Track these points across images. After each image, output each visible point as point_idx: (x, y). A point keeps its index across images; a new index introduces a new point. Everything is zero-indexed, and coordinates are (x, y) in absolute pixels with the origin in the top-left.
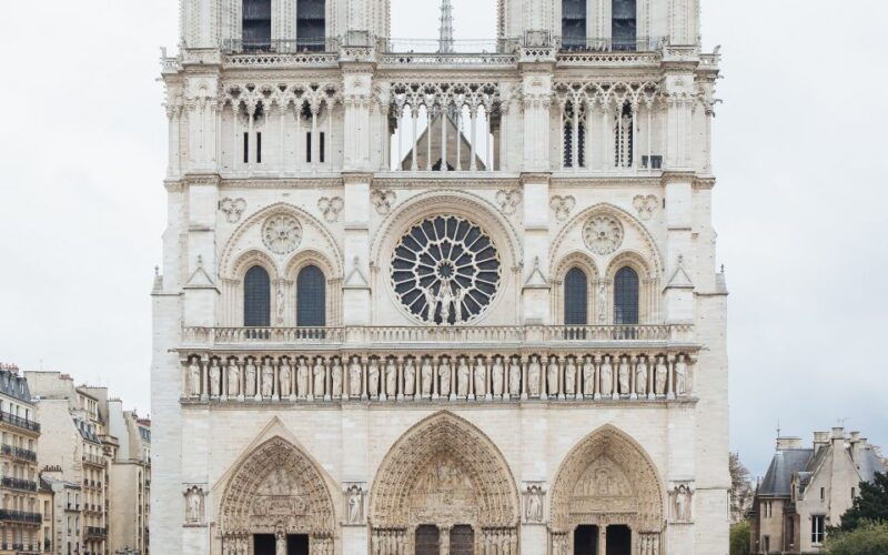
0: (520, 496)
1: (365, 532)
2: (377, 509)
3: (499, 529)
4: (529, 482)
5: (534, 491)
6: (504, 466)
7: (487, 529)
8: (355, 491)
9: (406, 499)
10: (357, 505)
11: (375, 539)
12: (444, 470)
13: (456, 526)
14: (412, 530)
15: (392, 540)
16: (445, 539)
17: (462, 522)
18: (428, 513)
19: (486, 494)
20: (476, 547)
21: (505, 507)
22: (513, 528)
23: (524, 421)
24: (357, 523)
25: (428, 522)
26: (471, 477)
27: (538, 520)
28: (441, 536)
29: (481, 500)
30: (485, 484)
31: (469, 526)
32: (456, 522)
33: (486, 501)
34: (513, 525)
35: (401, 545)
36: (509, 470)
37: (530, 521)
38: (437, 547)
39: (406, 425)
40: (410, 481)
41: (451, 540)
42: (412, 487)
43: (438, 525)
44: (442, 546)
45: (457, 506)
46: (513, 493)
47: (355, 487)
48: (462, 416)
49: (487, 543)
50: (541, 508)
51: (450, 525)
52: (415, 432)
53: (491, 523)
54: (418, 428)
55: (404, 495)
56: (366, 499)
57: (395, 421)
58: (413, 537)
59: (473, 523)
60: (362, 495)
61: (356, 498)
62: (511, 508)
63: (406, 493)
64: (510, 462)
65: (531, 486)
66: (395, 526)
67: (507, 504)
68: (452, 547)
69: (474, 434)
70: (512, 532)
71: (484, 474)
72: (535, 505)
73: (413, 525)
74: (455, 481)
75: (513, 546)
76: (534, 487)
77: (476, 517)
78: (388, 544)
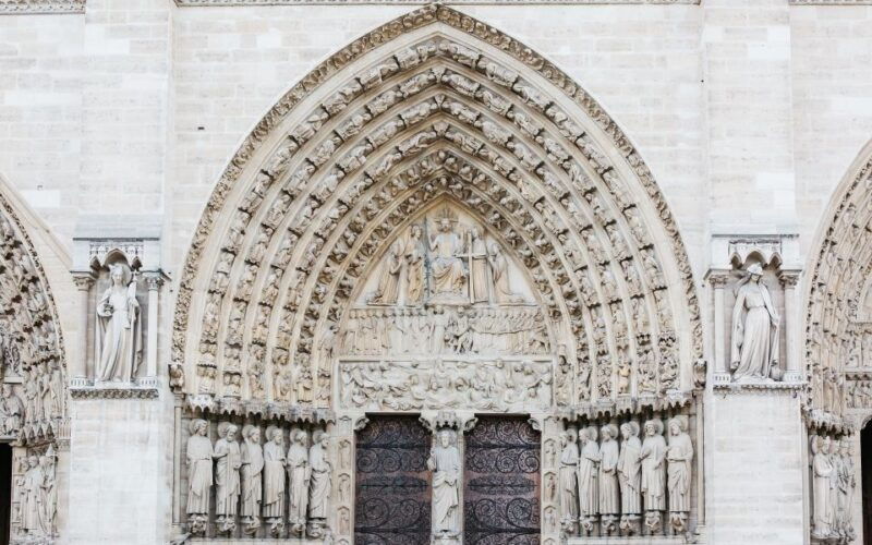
0: (703, 292)
1: (155, 421)
2: (209, 342)
3: (626, 417)
4: (736, 239)
5: (755, 268)
6: (640, 196)
7: (582, 422)
8: (117, 270)
9: (322, 330)
10: (122, 320)
11: (200, 448)
12: (448, 245)
13: (483, 419)
14: (344, 432)
15: (267, 455)
16: (447, 458)
17: (501, 408)
18: (395, 378)
19: (577, 312)
20: (545, 482)
21: (644, 340)
22: (676, 410)
23: (713, 33)
24: (125, 384)
25: (394, 406)
26: (531, 262)
27: (772, 375)
28: (436, 451)
29: (563, 334)
30: (573, 278)
31: (524, 419)
32: (482, 405)
33: (578, 331)
34: (676, 396)
35: (299, 476)
36: (662, 207)
37: (743, 379)
38: (425, 486)
39: (307, 55)
40: (339, 271)
41: (469, 464)
42: (343, 292)
43: (428, 415)
44: (438, 480)
45: (487, 356)
46: (677, 288)
47: (118, 257)
48: (496, 25)
49: (585, 470)
50: (779, 330)
51: (465, 415)
52: (339, 83)
53: (596, 404)
54: (352, 70)
55: (312, 315)
56: (163, 305)
57: (271, 40)
58: (349, 454)
59: (538, 410)
60: (144, 287)
61: (121, 299)
62: (668, 341)
63: (324, 310)
64: (663, 180)
65: (744, 252)
66: (278, 410)
67: (654, 332)
68: (472, 486)
69: (539, 88)
70: (674, 423)
71: (574, 240)
72: (758, 321)
73: (348, 414)
74: (480, 276)
75: (679, 472)
76: (755, 257)
77: (544, 391)
78: (252, 472)
